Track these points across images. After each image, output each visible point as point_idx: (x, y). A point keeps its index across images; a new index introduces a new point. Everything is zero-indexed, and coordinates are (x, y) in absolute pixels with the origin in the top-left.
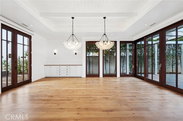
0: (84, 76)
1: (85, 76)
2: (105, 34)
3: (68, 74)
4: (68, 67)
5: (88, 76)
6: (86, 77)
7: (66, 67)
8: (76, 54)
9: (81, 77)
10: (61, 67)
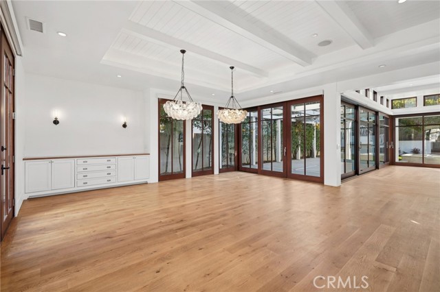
0: (154, 178)
1: (156, 180)
2: (232, 97)
3: (113, 180)
4: (113, 159)
5: (163, 177)
6: (159, 180)
7: (104, 160)
8: (125, 126)
9: (146, 183)
10: (90, 160)
